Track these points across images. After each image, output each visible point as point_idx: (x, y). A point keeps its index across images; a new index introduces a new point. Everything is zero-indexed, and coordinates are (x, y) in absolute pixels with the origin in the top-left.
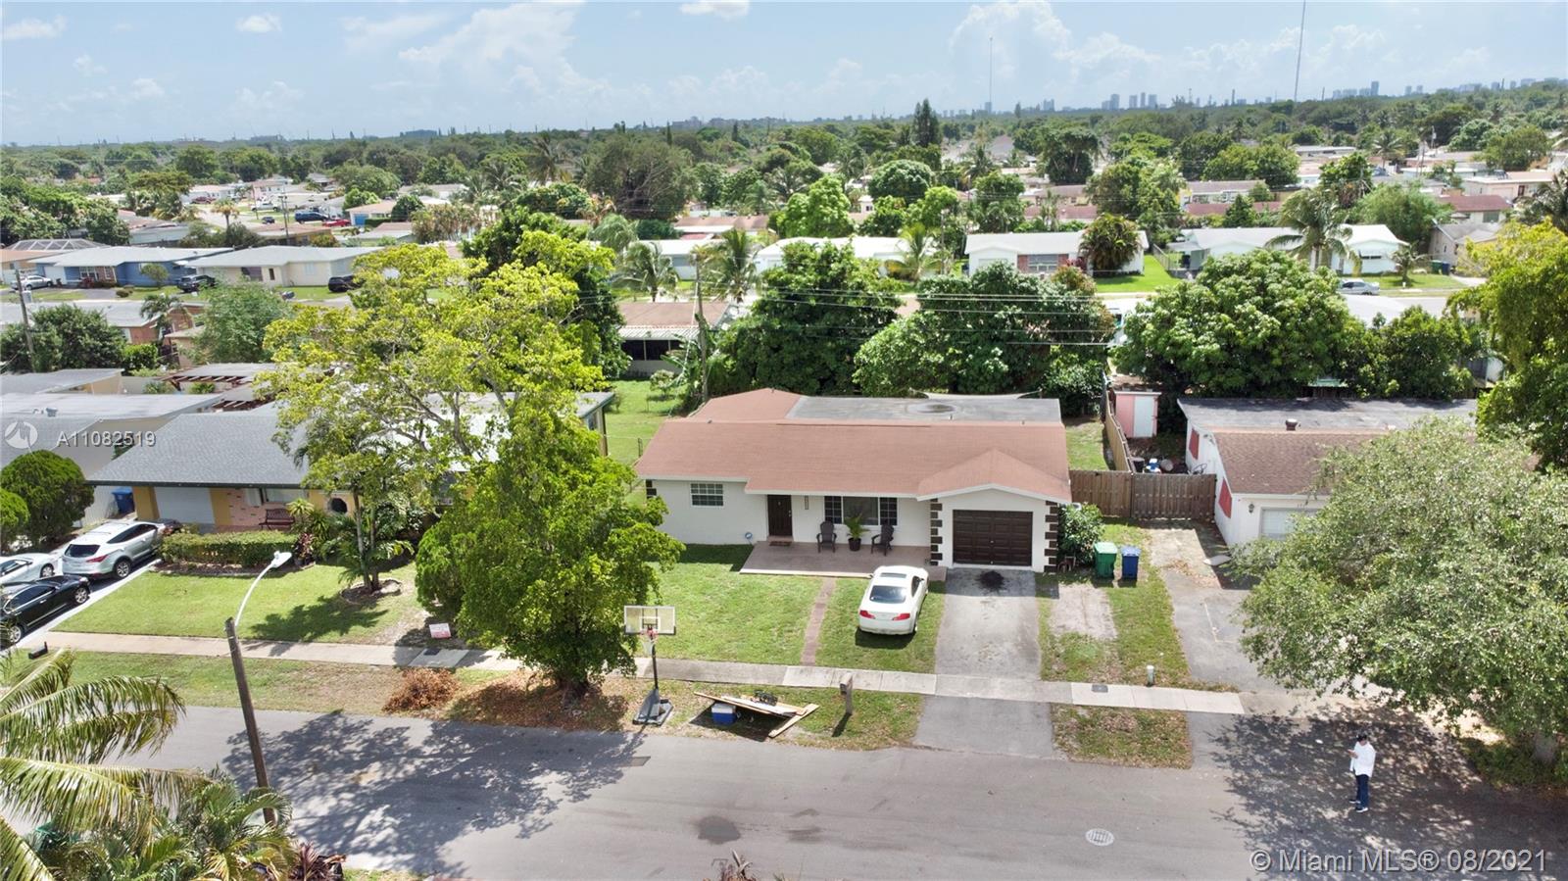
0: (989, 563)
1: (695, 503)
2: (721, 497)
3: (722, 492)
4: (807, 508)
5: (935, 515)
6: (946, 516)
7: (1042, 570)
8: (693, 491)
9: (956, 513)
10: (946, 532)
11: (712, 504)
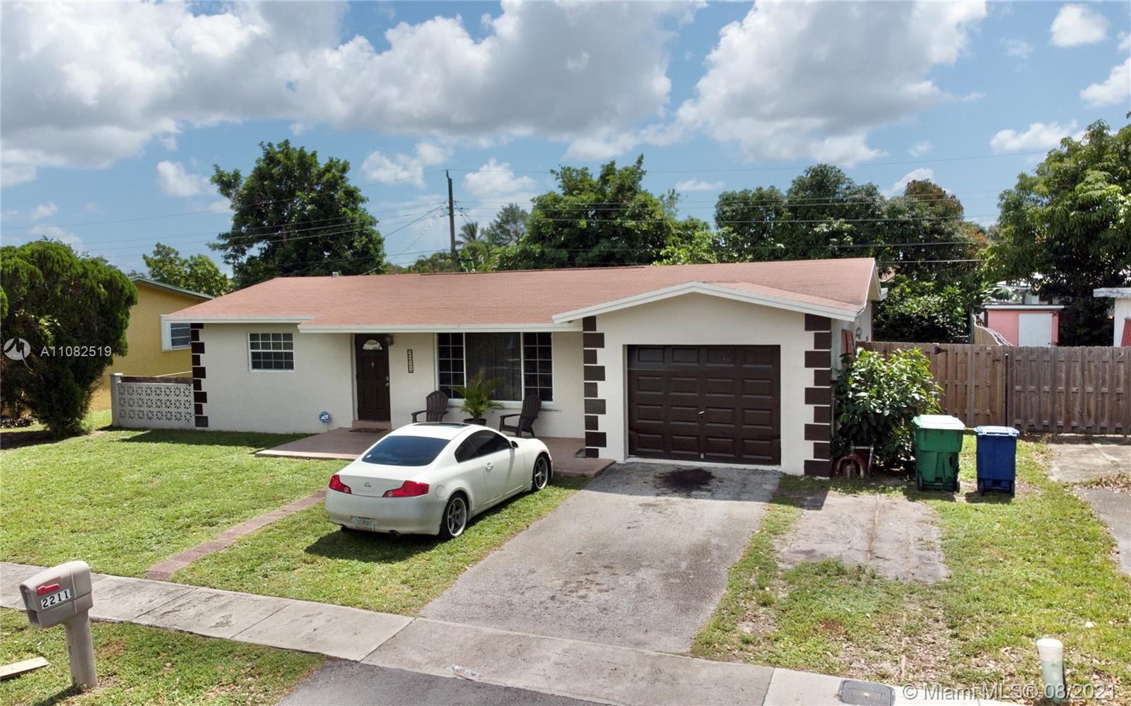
0: (698, 459)
1: (256, 365)
2: (290, 356)
3: (290, 346)
4: (411, 371)
5: (590, 357)
6: (611, 359)
7: (800, 470)
8: (253, 346)
9: (632, 351)
10: (613, 390)
11: (278, 366)
